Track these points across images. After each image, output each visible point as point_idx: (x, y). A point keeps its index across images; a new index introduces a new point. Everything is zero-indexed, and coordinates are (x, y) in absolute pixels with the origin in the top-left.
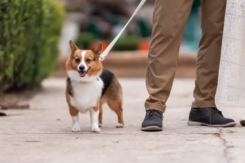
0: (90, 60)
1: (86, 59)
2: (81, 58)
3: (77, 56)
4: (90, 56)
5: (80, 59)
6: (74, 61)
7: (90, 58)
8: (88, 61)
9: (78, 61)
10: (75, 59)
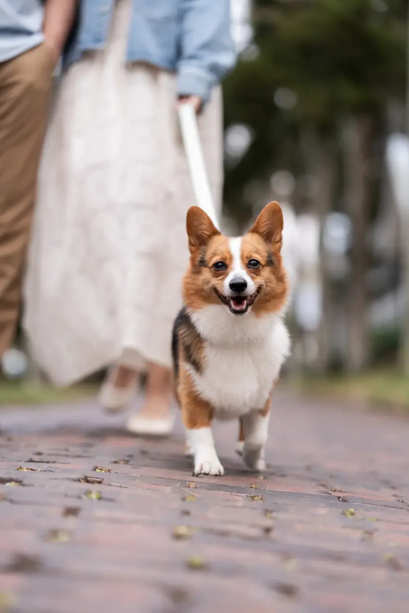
0: (258, 262)
1: (247, 261)
2: (231, 258)
3: (215, 254)
4: (257, 252)
5: (227, 262)
6: (206, 274)
7: (257, 257)
8: (252, 265)
9: (221, 267)
10: (211, 264)
